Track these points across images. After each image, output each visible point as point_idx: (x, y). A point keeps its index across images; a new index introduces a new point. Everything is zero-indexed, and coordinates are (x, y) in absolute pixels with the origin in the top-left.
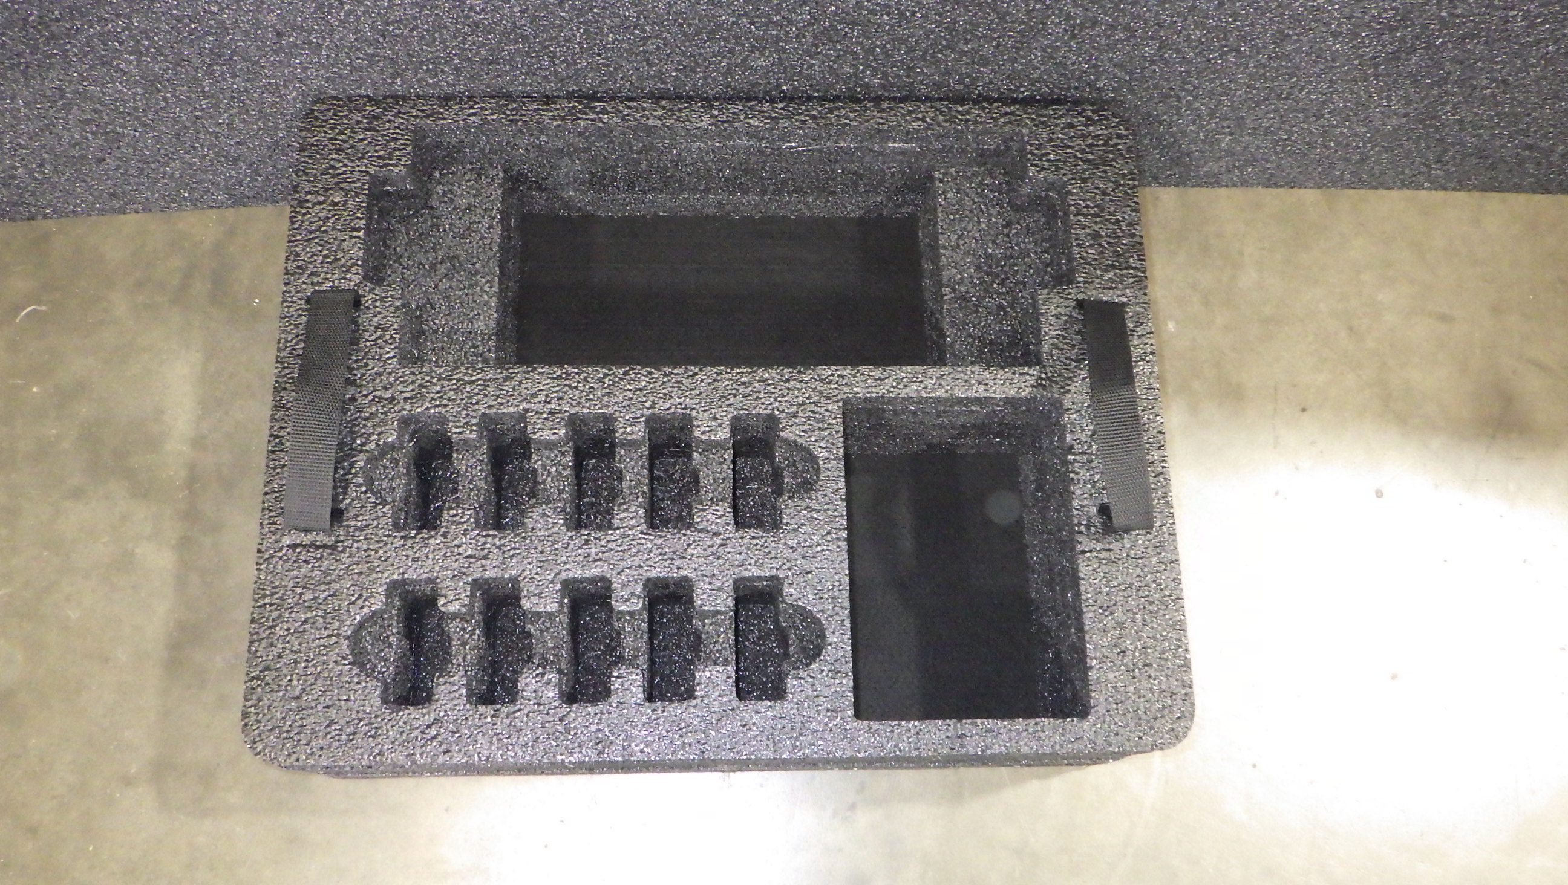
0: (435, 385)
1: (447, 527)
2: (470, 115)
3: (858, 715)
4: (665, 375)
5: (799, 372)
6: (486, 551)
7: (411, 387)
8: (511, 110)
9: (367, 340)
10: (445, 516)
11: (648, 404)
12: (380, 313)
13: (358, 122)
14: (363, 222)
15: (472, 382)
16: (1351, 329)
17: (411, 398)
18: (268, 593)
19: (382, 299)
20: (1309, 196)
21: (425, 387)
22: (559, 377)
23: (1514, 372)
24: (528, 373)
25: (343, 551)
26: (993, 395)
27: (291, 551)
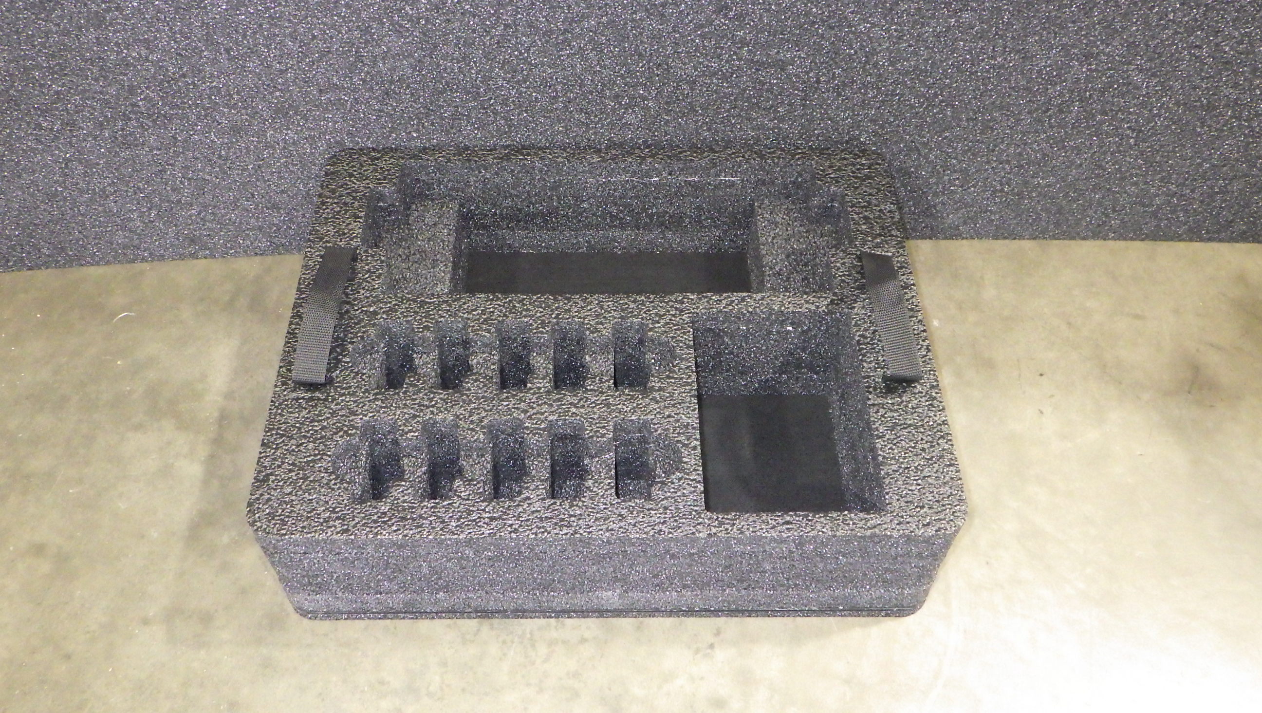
0: (405, 304)
1: (406, 388)
2: (439, 157)
3: (708, 508)
4: (566, 299)
5: (661, 297)
6: (433, 403)
7: (389, 305)
8: (467, 155)
9: (360, 279)
10: (407, 381)
11: (553, 316)
12: (370, 263)
13: (365, 161)
14: (364, 213)
15: (430, 303)
16: (1069, 324)
17: (388, 311)
18: (276, 427)
19: (373, 256)
20: (1027, 244)
21: (398, 305)
22: (492, 300)
23: (1198, 350)
24: (470, 297)
25: (332, 402)
26: (800, 310)
27: (294, 401)
